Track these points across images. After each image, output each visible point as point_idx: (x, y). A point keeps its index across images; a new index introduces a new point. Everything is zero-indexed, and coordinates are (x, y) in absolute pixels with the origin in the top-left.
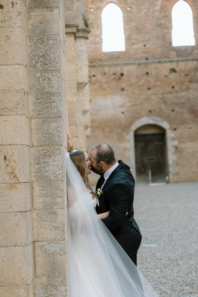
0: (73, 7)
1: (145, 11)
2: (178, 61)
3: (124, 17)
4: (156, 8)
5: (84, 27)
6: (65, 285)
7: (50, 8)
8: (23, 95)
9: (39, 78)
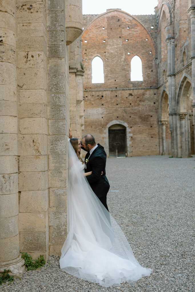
0: (75, 58)
1: (115, 61)
2: (133, 89)
3: (104, 64)
4: (122, 60)
5: (81, 70)
6: (66, 212)
7: (60, 58)
8: (44, 106)
9: (53, 97)
